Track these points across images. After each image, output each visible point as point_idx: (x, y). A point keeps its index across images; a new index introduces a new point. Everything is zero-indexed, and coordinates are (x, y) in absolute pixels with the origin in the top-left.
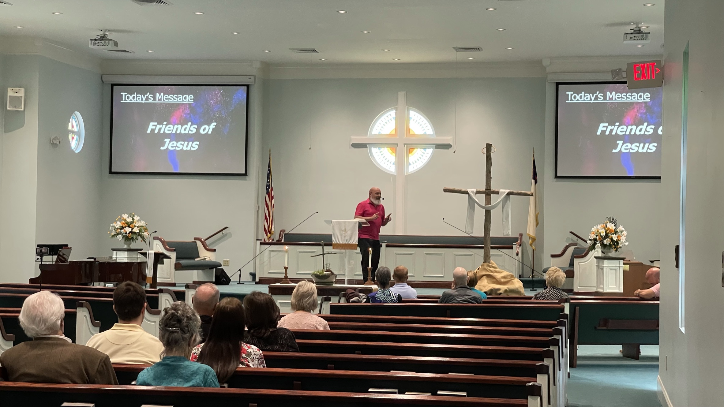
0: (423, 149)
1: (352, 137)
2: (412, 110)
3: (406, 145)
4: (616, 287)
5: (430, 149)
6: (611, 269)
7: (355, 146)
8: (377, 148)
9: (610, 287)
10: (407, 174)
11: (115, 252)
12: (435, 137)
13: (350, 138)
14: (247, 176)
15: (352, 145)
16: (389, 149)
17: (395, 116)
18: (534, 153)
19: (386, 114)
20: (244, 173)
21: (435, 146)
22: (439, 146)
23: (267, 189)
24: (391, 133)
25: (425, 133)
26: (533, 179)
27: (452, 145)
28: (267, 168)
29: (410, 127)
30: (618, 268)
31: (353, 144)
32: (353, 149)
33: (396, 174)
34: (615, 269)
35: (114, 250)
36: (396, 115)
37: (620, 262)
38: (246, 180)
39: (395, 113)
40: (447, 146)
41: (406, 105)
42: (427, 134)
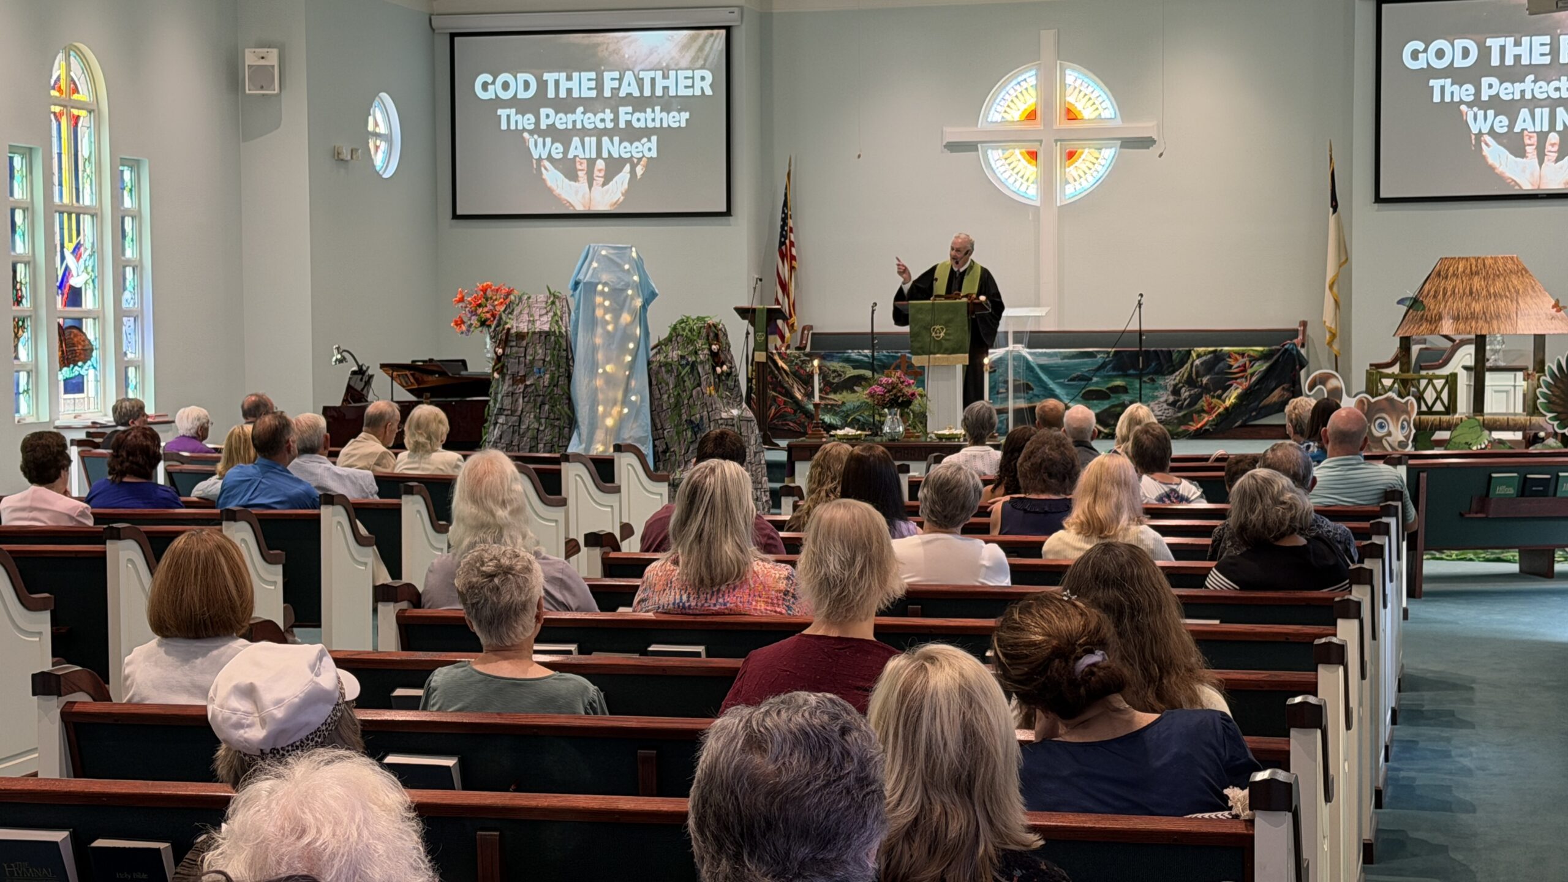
1: (947, 129)
3: (1059, 143)
5: (1111, 148)
6: (1496, 391)
7: (954, 147)
10: (1063, 204)
12: (1118, 122)
13: (942, 131)
14: (730, 217)
15: (945, 146)
17: (1034, 82)
18: (1331, 151)
19: (1016, 77)
20: (724, 211)
21: (1120, 142)
22: (1129, 143)
26: (1330, 206)
27: (1155, 139)
30: (1512, 388)
31: (948, 142)
32: (948, 153)
33: (1038, 204)
34: (1506, 392)
36: (1037, 79)
37: (1515, 375)
38: (730, 225)
39: (1036, 75)
40: (1146, 143)
41: (1058, 59)
42: (1103, 117)
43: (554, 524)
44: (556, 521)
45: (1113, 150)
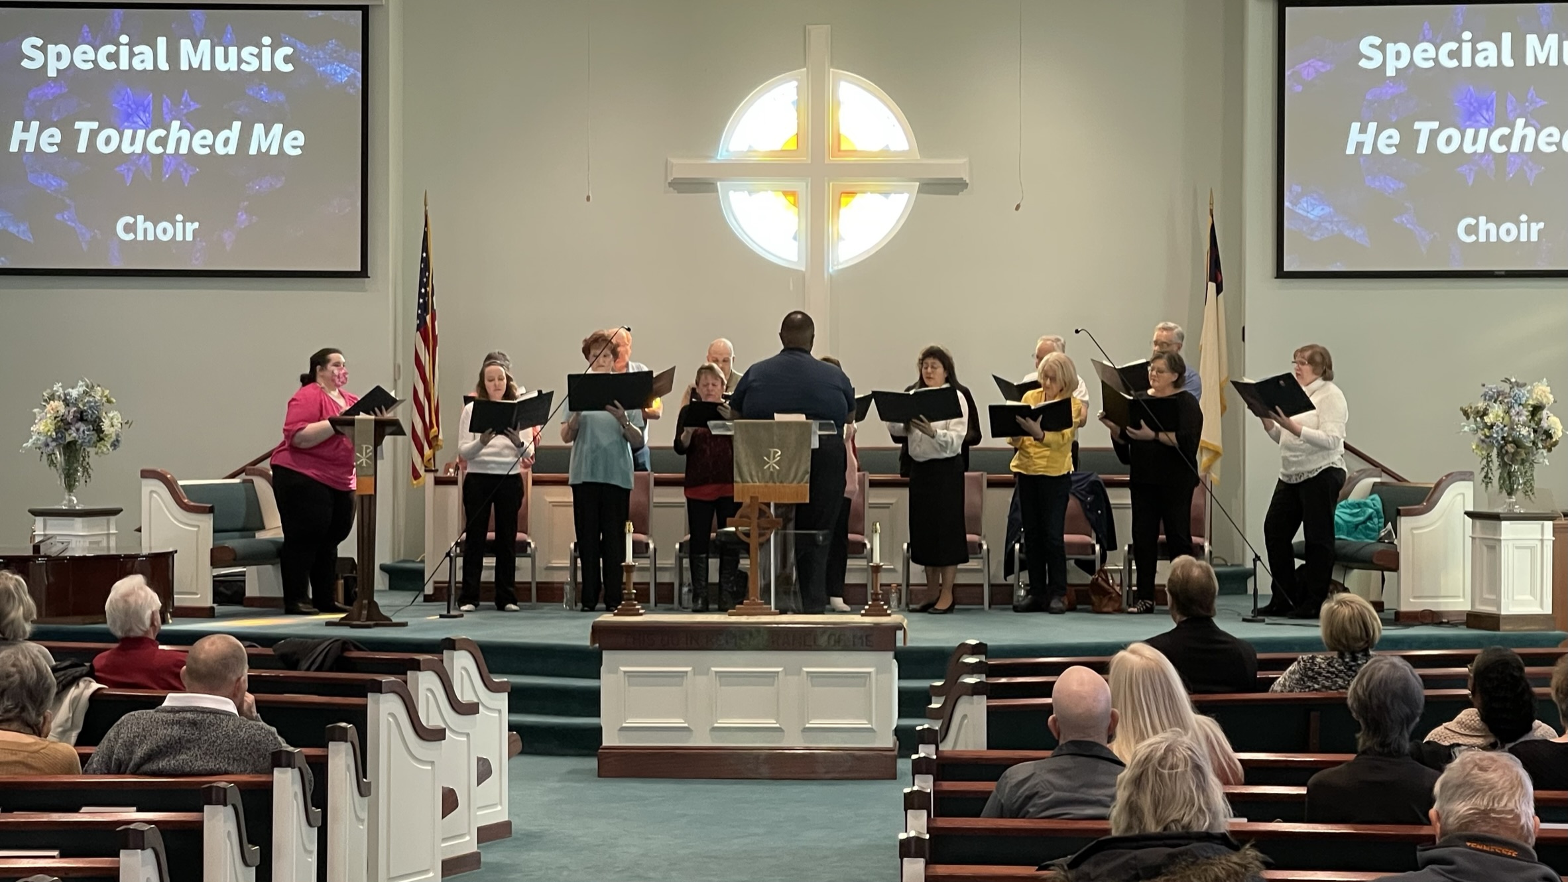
0: (880, 193)
1: (674, 161)
2: (846, 81)
3: (831, 184)
4: (1532, 598)
5: (902, 193)
6: (1517, 548)
7: (683, 185)
8: (746, 192)
9: (1516, 598)
10: (836, 268)
11: (39, 521)
12: (916, 157)
13: (667, 163)
14: (367, 279)
15: (669, 183)
16: (781, 193)
17: (796, 98)
18: (1211, 204)
19: (770, 91)
20: (359, 270)
21: (918, 183)
22: (932, 186)
23: (422, 318)
24: (784, 149)
25: (887, 146)
26: (1210, 280)
27: (968, 181)
28: (418, 254)
29: (841, 132)
30: (1539, 544)
31: (674, 179)
32: (676, 194)
33: (804, 269)
34: (1532, 548)
35: (36, 513)
36: (798, 94)
37: (1543, 526)
38: (366, 291)
39: (798, 86)
40: (955, 186)
41: (832, 65)
42: (893, 148)
43: (430, 768)
44: (432, 763)
45: (906, 196)
